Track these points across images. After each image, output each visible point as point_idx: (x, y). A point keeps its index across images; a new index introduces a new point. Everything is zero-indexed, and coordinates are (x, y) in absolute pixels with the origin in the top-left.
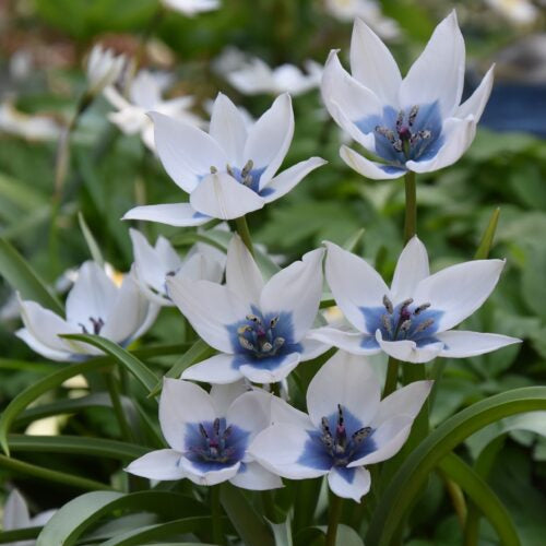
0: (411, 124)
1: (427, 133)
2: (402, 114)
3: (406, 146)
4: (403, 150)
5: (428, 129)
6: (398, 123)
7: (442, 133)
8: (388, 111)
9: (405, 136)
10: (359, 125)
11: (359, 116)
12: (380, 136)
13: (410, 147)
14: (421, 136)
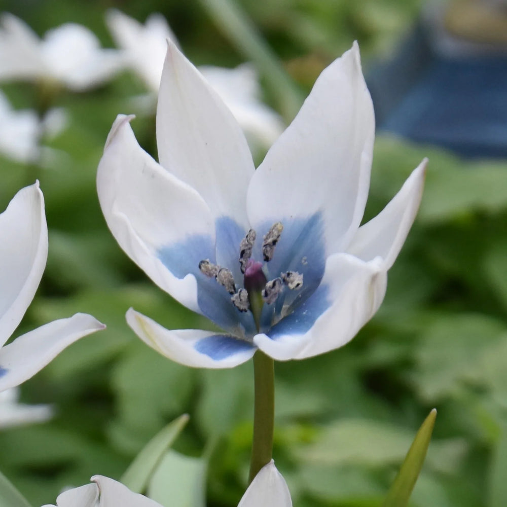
0: (267, 259)
1: (297, 279)
2: (251, 237)
3: (256, 301)
4: (251, 308)
5: (299, 270)
6: (243, 253)
7: (325, 279)
8: (226, 227)
9: (254, 282)
10: (167, 257)
11: (169, 237)
12: (207, 279)
13: (264, 303)
14: (285, 282)
